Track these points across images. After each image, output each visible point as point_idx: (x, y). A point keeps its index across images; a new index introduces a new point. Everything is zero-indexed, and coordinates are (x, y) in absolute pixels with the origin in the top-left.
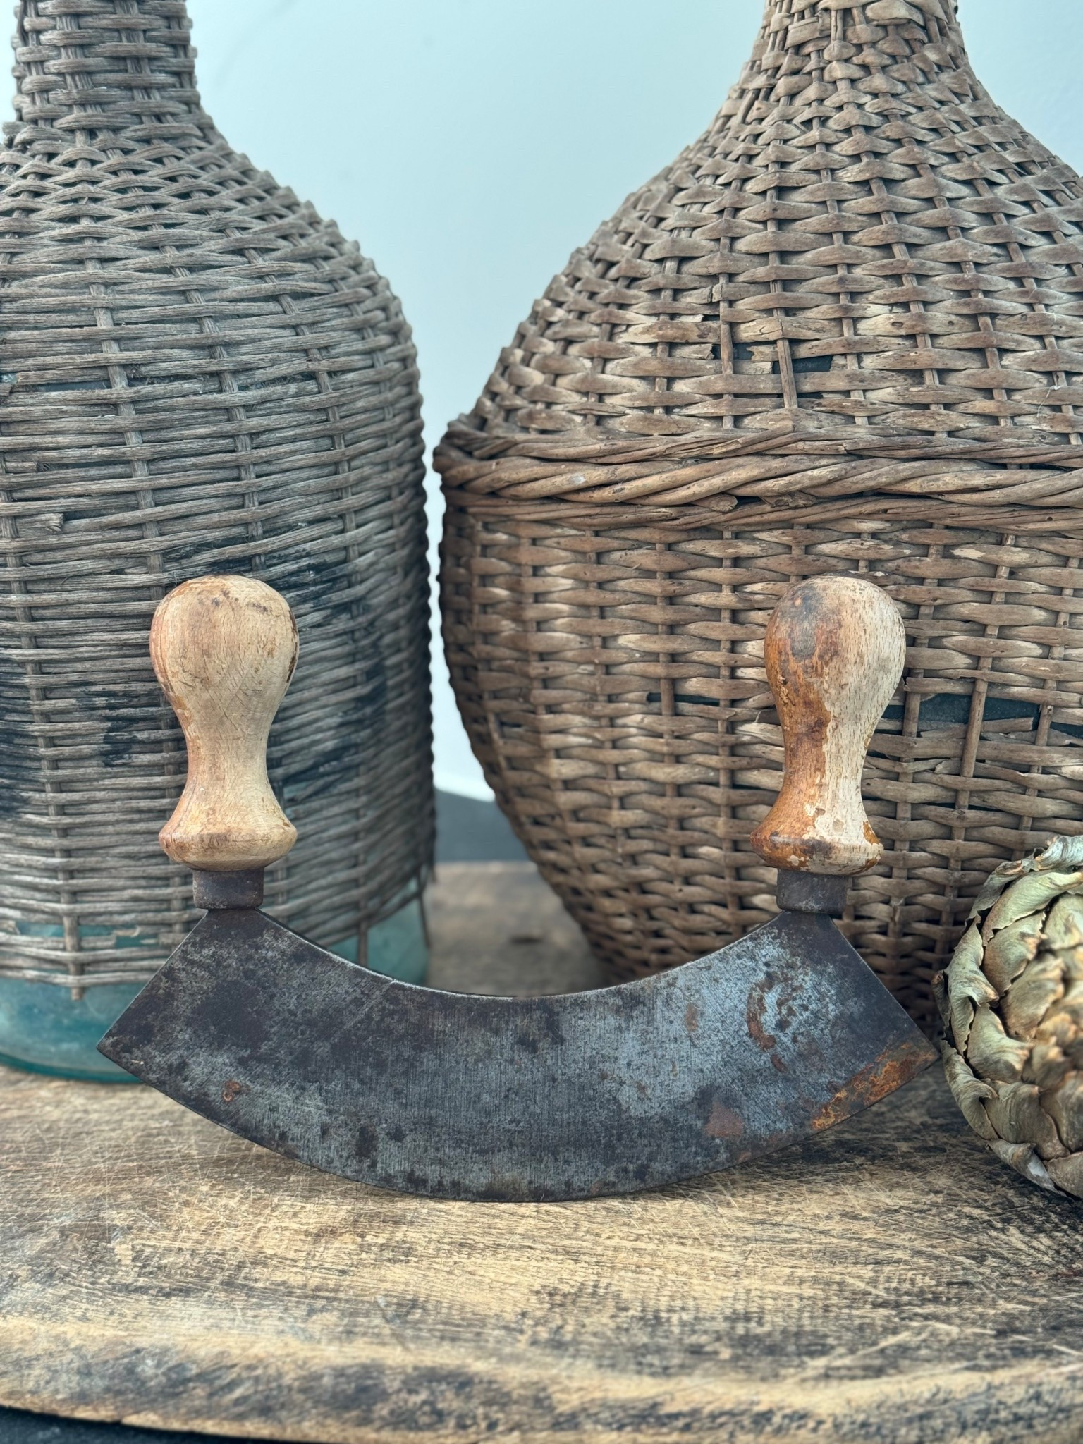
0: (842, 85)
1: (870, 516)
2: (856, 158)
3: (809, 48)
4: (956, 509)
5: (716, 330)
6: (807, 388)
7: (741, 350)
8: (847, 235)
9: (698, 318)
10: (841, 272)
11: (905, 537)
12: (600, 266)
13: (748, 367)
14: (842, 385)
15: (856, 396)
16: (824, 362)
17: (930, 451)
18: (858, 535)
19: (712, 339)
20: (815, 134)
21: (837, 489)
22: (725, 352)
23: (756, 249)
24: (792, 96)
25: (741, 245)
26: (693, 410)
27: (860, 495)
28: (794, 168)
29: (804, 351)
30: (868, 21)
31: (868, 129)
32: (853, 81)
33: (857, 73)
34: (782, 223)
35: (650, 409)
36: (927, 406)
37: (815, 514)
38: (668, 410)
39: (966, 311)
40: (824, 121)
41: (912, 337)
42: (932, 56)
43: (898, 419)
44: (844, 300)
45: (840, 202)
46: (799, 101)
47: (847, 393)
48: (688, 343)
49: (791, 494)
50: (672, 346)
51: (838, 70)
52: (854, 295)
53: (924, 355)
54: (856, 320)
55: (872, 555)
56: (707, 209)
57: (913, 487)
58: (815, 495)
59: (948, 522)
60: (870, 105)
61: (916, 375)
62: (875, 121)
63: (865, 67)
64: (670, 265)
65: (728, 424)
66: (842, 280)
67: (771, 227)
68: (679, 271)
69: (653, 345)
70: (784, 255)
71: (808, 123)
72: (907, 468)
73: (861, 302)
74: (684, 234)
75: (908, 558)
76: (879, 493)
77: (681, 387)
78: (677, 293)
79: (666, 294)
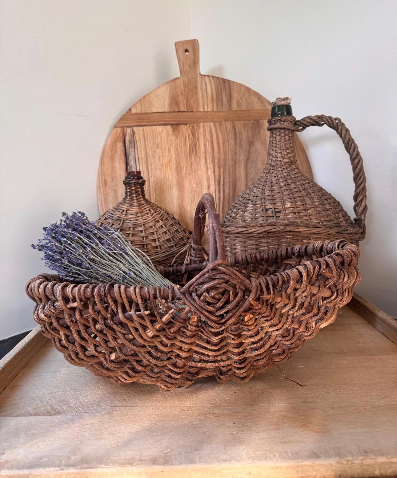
0: (280, 171)
1: (289, 235)
2: (283, 181)
3: (275, 166)
4: (303, 234)
5: (263, 207)
6: (278, 215)
7: (267, 210)
8: (282, 193)
9: (259, 205)
10: (282, 198)
11: (294, 238)
12: (243, 198)
13: (268, 213)
14: (283, 215)
15: (285, 216)
16: (280, 212)
17: (298, 225)
18: (287, 238)
19: (262, 208)
20: (277, 178)
21: (284, 231)
22: (264, 210)
23: (268, 195)
24: (272, 173)
25: (266, 194)
26: (259, 219)
27: (287, 232)
28: (273, 183)
29: (277, 210)
30: (283, 162)
31: (284, 177)
32: (282, 170)
33: (283, 169)
34: (272, 191)
35: (252, 219)
36: (297, 218)
37: (280, 235)
38: (255, 219)
39: (302, 204)
40: (278, 176)
41: (294, 208)
42: (294, 167)
43: (292, 220)
44: (282, 202)
45: (281, 188)
46: (273, 174)
47: (284, 216)
48: (258, 209)
49: (276, 231)
50: (256, 209)
51: (280, 169)
52: (284, 201)
53: (296, 211)
54: (284, 205)
55: (290, 241)
56: (260, 189)
57: (296, 230)
58: (280, 232)
59: (301, 236)
61: (295, 213)
62: (286, 176)
63: (284, 168)
64: (255, 197)
65: (265, 221)
66: (282, 199)
67: (270, 192)
68: (256, 198)
69: (252, 209)
70: (272, 196)
71: (275, 177)
72: (294, 228)
74: (257, 193)
75: (295, 242)
76: (290, 231)
77: (257, 216)
78: (256, 201)
79: (254, 202)
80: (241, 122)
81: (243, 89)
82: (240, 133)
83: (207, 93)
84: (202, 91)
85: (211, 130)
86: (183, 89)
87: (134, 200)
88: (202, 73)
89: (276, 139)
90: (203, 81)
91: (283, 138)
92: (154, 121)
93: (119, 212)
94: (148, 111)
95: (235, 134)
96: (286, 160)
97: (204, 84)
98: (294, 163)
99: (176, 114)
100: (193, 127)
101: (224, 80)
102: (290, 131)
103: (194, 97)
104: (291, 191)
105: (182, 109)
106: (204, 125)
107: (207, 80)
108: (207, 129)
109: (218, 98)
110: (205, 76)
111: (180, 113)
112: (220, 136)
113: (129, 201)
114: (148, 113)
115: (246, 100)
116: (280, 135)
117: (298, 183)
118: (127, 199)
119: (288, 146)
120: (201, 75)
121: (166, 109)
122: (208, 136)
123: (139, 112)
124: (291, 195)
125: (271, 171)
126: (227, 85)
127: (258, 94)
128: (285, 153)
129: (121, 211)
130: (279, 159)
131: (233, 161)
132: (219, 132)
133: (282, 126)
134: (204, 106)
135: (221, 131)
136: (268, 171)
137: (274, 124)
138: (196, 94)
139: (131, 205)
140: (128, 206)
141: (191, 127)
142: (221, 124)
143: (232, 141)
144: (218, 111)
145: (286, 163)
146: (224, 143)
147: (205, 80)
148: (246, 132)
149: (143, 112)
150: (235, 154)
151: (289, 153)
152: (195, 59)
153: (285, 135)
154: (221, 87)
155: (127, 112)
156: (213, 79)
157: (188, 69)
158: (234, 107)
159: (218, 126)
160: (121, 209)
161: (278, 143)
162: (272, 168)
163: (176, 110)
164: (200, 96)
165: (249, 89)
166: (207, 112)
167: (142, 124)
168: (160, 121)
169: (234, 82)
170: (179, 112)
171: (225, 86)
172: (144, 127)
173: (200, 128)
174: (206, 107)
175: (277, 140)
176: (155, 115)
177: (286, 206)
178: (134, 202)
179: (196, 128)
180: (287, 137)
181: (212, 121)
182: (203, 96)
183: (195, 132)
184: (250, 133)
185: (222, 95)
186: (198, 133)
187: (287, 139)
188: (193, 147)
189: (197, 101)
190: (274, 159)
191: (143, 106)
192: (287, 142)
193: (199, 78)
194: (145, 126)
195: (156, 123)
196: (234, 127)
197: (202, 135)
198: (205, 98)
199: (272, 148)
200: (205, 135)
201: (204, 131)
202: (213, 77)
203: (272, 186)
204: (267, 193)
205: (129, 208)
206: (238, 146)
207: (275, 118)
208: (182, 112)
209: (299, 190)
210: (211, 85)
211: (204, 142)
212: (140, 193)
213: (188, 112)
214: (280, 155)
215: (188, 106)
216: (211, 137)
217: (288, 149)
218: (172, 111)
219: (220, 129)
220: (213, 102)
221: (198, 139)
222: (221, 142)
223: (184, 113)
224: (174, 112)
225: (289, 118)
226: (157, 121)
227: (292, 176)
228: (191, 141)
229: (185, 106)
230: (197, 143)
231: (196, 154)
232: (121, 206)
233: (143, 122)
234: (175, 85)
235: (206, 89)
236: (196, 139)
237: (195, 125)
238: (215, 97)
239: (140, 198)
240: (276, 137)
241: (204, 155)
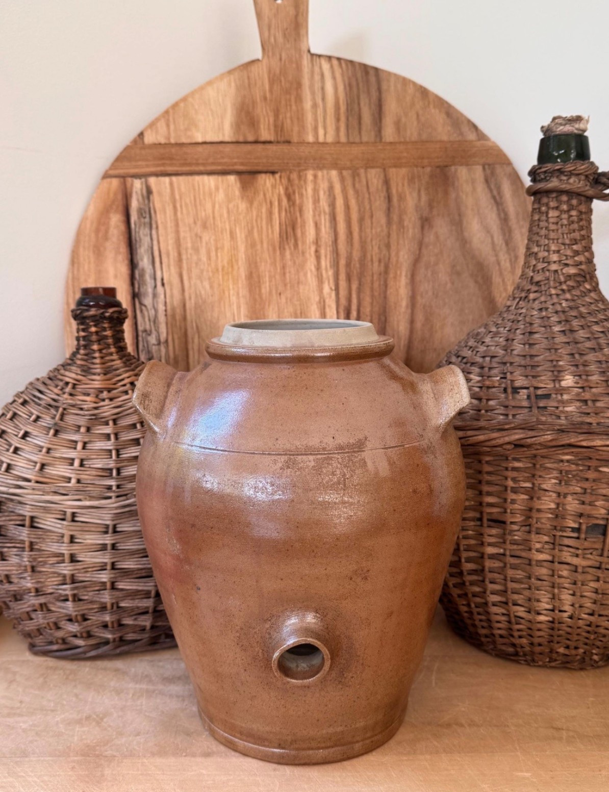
0: (554, 297)
1: (567, 454)
2: (560, 322)
3: (542, 283)
4: (601, 453)
5: (506, 383)
6: (541, 405)
7: (516, 390)
8: (556, 350)
9: (498, 378)
10: (555, 363)
11: (580, 462)
12: (460, 359)
13: (518, 396)
14: (555, 404)
15: (561, 409)
16: (547, 396)
17: (591, 431)
18: (562, 461)
19: (503, 385)
20: (544, 314)
21: (554, 443)
22: (509, 390)
23: (522, 354)
24: (534, 300)
25: (515, 352)
26: (496, 412)
27: (563, 446)
28: (535, 325)
29: (539, 392)
30: (563, 274)
31: (564, 312)
32: (558, 295)
33: (560, 292)
34: (531, 345)
35: (480, 411)
36: (589, 414)
37: (544, 451)
38: (487, 411)
39: (603, 379)
40: (547, 309)
41: (582, 388)
42: (588, 286)
43: (578, 419)
44: (556, 373)
45: (553, 338)
46: (537, 302)
47: (557, 408)
48: (494, 387)
49: (536, 444)
50: (488, 388)
51: (553, 291)
52: (559, 371)
53: (587, 396)
54: (560, 381)
55: (567, 469)
56: (501, 340)
57: (584, 444)
58: (544, 446)
59: (598, 457)
60: (564, 304)
61: (585, 402)
62: (567, 309)
63: (563, 290)
64: (488, 359)
65: (510, 417)
66: (554, 366)
67: (527, 346)
68: (491, 361)
69: (481, 387)
70: (532, 356)
71: (541, 310)
72: (581, 437)
73: (562, 374)
74: (493, 348)
75: (581, 471)
76: (570, 445)
77: (491, 403)
78: (490, 369)
79: (486, 369)
80: (403, 171)
81: (411, 90)
82: (401, 198)
83: (323, 99)
84: (313, 93)
85: (331, 188)
86: (267, 87)
87: (95, 358)
88: (314, 50)
89: (547, 216)
90: (317, 69)
91: (565, 216)
92: (197, 164)
93: (57, 386)
94: (184, 140)
95: (389, 198)
96: (572, 271)
97: (317, 77)
98: (588, 277)
99: (249, 147)
100: (289, 180)
101: (365, 68)
102: (583, 198)
103: (294, 107)
104: (579, 345)
105: (265, 135)
106: (315, 176)
107: (326, 66)
108: (323, 186)
109: (349, 110)
110: (320, 56)
111: (260, 146)
112: (353, 203)
113: (82, 359)
114: (182, 145)
115: (418, 115)
116: (557, 208)
117: (596, 328)
118: (79, 356)
119: (577, 235)
120: (312, 55)
121: (227, 134)
122: (324, 204)
123: (163, 141)
124: (577, 356)
125: (532, 296)
126: (373, 79)
127: (447, 103)
128: (569, 253)
129: (61, 384)
130: (554, 267)
131: (382, 264)
132: (351, 192)
133: (564, 186)
134: (316, 129)
135: (357, 192)
136: (523, 295)
137: (545, 180)
138: (299, 99)
139: (86, 371)
140: (77, 374)
141: (285, 181)
142: (355, 175)
143: (380, 217)
144: (350, 143)
145: (569, 277)
146: (361, 220)
147: (321, 68)
148: (415, 195)
149: (173, 141)
150: (388, 246)
151: (577, 253)
152: (296, 16)
153: (571, 208)
154: (358, 85)
155: (135, 142)
156: (340, 64)
157: (280, 39)
158: (389, 133)
159: (349, 182)
160: (61, 380)
161: (552, 227)
162: (534, 288)
163: (251, 138)
164: (308, 105)
165: (424, 92)
166: (325, 144)
167: (169, 169)
168: (213, 164)
169: (389, 74)
170: (256, 142)
171: (367, 81)
172: (174, 179)
173: (305, 182)
174: (321, 132)
175: (551, 220)
176: (200, 149)
177: (564, 384)
178: (93, 364)
179: (296, 182)
180: (574, 213)
181: (335, 165)
182: (315, 106)
183: (294, 192)
184: (424, 198)
185: (359, 104)
186: (301, 195)
187: (575, 219)
188: (290, 230)
189: (300, 118)
190: (540, 266)
191: (172, 127)
192: (575, 226)
193: (306, 61)
194: (177, 174)
195: (201, 168)
196: (387, 182)
197: (310, 200)
198: (320, 111)
199: (536, 238)
200: (316, 201)
201: (316, 191)
202: (339, 59)
203: (531, 333)
204: (518, 348)
205: (79, 377)
206: (394, 227)
207: (549, 166)
208: (264, 142)
209: (599, 344)
210: (334, 78)
211: (314, 216)
212: (110, 341)
213: (278, 142)
214: (555, 257)
215: (279, 128)
216: (332, 205)
217: (575, 242)
218: (241, 139)
219: (354, 185)
220: (338, 120)
221: (301, 211)
222: (355, 216)
223: (269, 146)
224: (246, 142)
225: (582, 167)
226: (203, 164)
227: (583, 310)
228: (283, 214)
229: (272, 128)
230: (299, 220)
231: (296, 245)
232: (62, 371)
233: (171, 165)
234: (249, 78)
235: (323, 89)
236: (297, 209)
237: (294, 176)
238: (343, 108)
239: (111, 354)
240: (547, 213)
241: (313, 249)
